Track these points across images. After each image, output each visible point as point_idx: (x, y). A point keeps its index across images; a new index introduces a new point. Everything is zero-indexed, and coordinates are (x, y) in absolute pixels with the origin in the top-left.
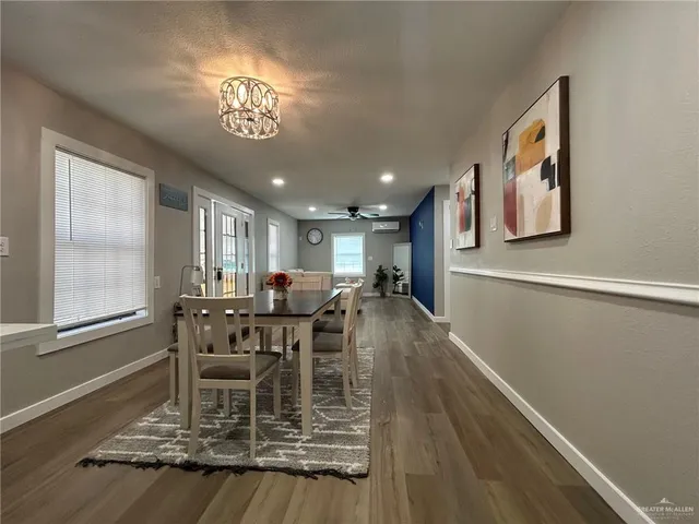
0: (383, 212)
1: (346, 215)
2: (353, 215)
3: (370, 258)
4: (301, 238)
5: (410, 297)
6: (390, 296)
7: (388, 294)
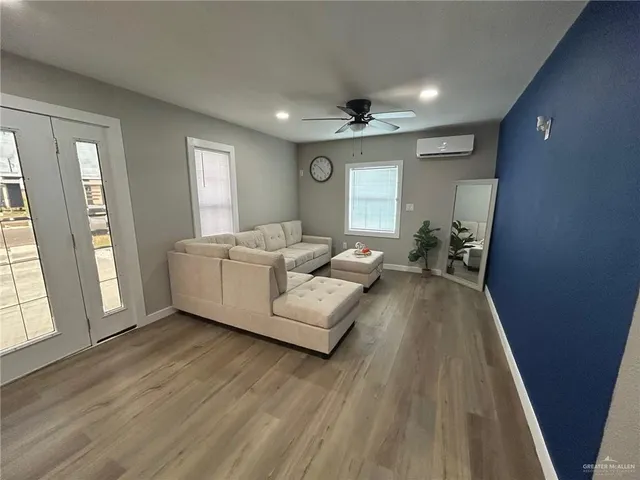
2: (357, 119)
3: (410, 207)
4: (302, 173)
5: (481, 290)
6: (441, 277)
7: (438, 272)
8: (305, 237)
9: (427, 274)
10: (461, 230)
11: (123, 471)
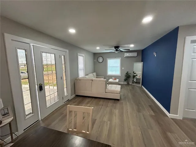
0: (131, 48)
1: (113, 50)
2: (117, 50)
3: (123, 68)
4: (95, 60)
5: (141, 86)
6: (131, 85)
7: (130, 83)
8: (97, 77)
9: (128, 84)
10: (134, 73)
11: (96, 120)
